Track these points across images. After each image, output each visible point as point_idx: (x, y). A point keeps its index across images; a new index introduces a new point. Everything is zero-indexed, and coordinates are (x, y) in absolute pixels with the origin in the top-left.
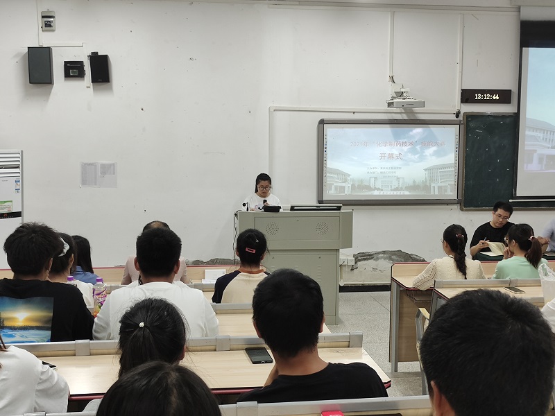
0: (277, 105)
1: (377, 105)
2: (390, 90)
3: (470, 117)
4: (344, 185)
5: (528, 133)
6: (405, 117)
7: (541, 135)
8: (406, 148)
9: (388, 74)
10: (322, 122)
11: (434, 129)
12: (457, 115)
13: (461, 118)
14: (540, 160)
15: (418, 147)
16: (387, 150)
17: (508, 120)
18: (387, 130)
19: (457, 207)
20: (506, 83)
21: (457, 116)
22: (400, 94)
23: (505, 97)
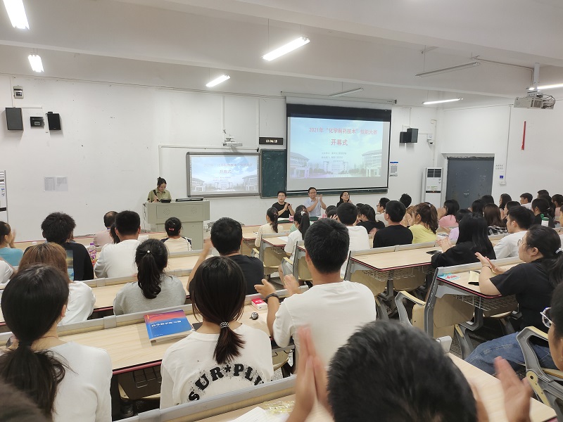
0: (163, 144)
1: (217, 145)
2: (223, 137)
3: (264, 151)
5: (291, 159)
6: (232, 151)
7: (297, 160)
8: (233, 167)
9: (222, 129)
10: (188, 154)
11: (247, 157)
14: (297, 173)
16: (223, 168)
18: (223, 157)
19: (259, 197)
20: (281, 135)
22: (229, 140)
23: (280, 141)
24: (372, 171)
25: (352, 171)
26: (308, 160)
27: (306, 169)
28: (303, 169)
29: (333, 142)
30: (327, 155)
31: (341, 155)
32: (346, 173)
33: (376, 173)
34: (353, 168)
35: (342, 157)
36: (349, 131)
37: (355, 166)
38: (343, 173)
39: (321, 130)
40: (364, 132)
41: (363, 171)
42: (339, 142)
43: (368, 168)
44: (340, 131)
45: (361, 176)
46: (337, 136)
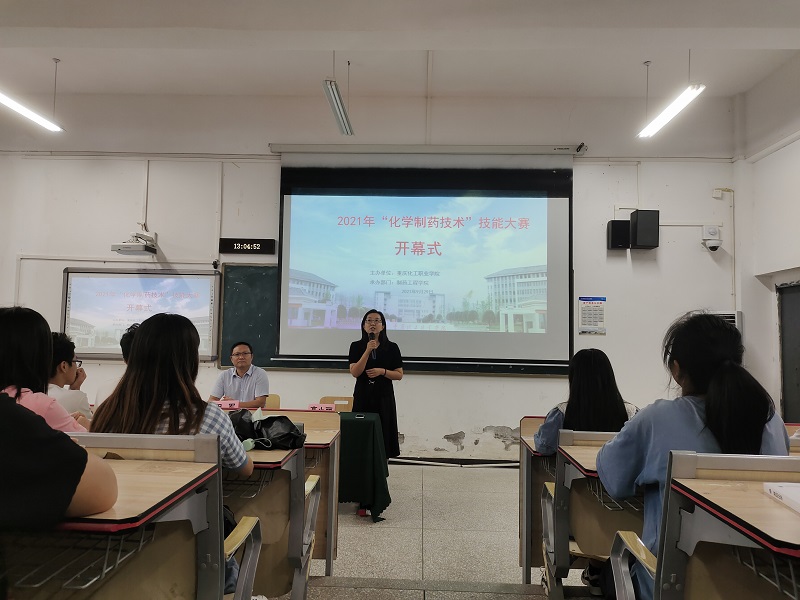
0: (25, 254)
4: (86, 337)
5: (291, 285)
7: (307, 288)
8: (155, 300)
10: (67, 271)
11: (187, 279)
12: (215, 265)
13: (220, 269)
14: (307, 315)
15: (169, 299)
17: (271, 272)
18: (136, 279)
21: (215, 267)
24: (518, 318)
25: (454, 317)
26: (333, 287)
27: (330, 308)
28: (322, 306)
29: (402, 247)
30: (385, 277)
31: (423, 278)
32: (439, 319)
33: (530, 325)
34: (459, 308)
35: (426, 283)
36: (446, 222)
37: (465, 304)
38: (429, 319)
39: (369, 221)
40: (488, 223)
41: (491, 318)
42: (418, 248)
43: (503, 311)
44: (419, 222)
45: (483, 328)
46: (411, 234)
